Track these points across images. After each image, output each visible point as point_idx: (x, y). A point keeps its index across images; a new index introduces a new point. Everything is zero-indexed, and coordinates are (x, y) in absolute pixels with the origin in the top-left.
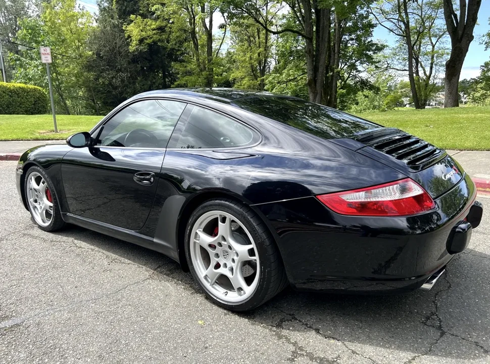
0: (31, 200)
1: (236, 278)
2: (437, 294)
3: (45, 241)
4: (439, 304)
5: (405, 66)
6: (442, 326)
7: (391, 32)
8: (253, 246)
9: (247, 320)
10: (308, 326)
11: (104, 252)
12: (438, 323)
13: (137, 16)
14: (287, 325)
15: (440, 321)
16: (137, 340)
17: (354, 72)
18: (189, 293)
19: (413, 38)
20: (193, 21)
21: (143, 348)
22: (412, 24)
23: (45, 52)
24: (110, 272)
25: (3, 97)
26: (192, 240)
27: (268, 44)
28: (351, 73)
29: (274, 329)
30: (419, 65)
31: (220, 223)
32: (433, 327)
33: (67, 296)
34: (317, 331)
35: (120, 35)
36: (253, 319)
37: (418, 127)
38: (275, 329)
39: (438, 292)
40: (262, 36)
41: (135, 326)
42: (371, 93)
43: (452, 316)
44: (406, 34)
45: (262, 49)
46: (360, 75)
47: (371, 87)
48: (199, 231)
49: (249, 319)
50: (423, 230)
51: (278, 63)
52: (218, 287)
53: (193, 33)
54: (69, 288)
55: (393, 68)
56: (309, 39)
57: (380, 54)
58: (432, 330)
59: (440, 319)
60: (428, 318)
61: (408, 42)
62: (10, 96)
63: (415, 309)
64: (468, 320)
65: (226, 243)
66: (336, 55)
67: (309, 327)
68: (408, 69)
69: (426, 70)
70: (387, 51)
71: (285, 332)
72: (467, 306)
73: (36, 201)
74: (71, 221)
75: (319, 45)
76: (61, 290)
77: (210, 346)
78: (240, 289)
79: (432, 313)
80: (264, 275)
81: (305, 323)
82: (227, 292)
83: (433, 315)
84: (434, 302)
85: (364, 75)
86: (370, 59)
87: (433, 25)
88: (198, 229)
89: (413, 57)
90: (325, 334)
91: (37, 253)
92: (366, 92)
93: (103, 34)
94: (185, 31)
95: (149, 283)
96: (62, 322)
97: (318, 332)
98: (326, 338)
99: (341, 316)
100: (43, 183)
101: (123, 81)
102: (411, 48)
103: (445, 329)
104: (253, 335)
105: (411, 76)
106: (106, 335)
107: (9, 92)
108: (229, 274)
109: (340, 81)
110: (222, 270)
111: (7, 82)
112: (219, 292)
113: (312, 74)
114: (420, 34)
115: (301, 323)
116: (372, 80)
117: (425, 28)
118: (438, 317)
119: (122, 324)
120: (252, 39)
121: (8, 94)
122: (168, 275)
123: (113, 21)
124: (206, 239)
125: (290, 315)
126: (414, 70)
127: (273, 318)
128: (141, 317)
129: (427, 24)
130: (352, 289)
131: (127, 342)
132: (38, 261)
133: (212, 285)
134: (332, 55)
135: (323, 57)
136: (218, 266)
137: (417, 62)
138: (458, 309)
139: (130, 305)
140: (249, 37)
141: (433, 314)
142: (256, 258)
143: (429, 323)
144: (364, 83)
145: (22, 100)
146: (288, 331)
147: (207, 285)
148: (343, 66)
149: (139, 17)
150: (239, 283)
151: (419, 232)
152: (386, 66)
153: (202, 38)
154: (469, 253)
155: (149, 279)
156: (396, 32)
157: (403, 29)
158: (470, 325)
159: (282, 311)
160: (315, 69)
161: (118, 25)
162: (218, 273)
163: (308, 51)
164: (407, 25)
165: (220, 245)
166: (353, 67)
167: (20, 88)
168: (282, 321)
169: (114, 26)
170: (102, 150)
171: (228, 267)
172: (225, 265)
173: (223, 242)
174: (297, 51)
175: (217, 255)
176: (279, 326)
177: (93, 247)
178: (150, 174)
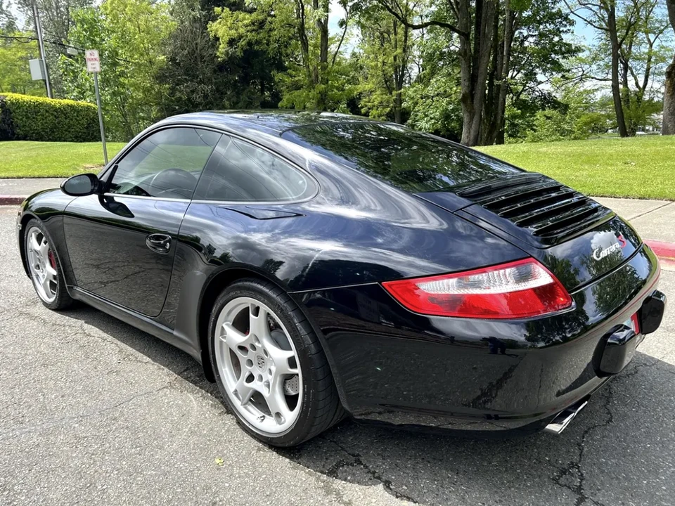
0: (32, 265)
1: (273, 396)
2: (586, 432)
3: (45, 323)
4: (586, 449)
5: (607, 74)
6: (584, 487)
7: (589, 25)
8: (293, 353)
9: (288, 460)
10: (376, 475)
11: (119, 343)
12: (577, 482)
13: (223, 9)
14: (346, 471)
15: (582, 478)
16: (119, 486)
17: (531, 84)
18: (216, 412)
19: (620, 33)
20: (301, 11)
21: (124, 498)
22: (619, 14)
23: (92, 57)
24: (117, 375)
25: (46, 118)
26: (218, 337)
27: (409, 43)
28: (527, 85)
29: (324, 477)
30: (629, 71)
31: (251, 316)
32: (570, 488)
33: (46, 410)
34: (387, 485)
35: (203, 33)
36: (297, 459)
37: (612, 165)
38: (325, 479)
39: (589, 429)
40: (400, 31)
41: (124, 463)
42: (554, 113)
43: (603, 472)
44: (611, 26)
45: (399, 51)
46: (541, 87)
47: (555, 104)
48: (227, 325)
49: (291, 459)
50: (548, 342)
51: (423, 71)
52: (252, 408)
53: (302, 29)
54: (53, 396)
55: (590, 77)
56: (464, 36)
57: (572, 58)
58: (566, 491)
59: (582, 475)
60: (563, 472)
61: (614, 38)
62: (55, 116)
63: (546, 455)
64: (627, 479)
65: (260, 346)
66: (505, 58)
67: (376, 478)
68: (610, 76)
69: (638, 79)
71: (338, 484)
72: (630, 455)
73: (38, 267)
74: (78, 297)
75: (479, 44)
76: (41, 400)
77: (220, 501)
78: (278, 415)
79: (572, 463)
80: (308, 398)
81: (372, 470)
82: (264, 416)
83: (573, 467)
84: (579, 445)
85: (546, 88)
86: (557, 67)
87: (651, 15)
88: (223, 323)
89: (619, 57)
90: (398, 490)
91: (28, 342)
92: (548, 112)
93: (179, 31)
94: (290, 25)
95: (166, 395)
96: (27, 450)
97: (388, 487)
98: (397, 497)
99: (429, 462)
100: (45, 243)
101: (206, 96)
102: (617, 46)
103: (587, 493)
104: (288, 486)
105: (615, 88)
106: (80, 474)
107: (54, 111)
108: (265, 393)
109: (511, 95)
110: (256, 385)
111: (52, 98)
112: (252, 415)
113: (468, 86)
114: (631, 27)
115: (367, 470)
116: (559, 96)
117: (639, 18)
118: (579, 471)
119: (107, 458)
120: (386, 35)
121: (52, 114)
122: (195, 383)
123: (193, 13)
124: (235, 337)
125: (353, 455)
126: (620, 79)
127: (327, 459)
128: (136, 447)
129: (643, 13)
130: (445, 427)
131: (104, 487)
132: (26, 354)
133: (244, 405)
134: (499, 59)
135: (485, 61)
136: (250, 378)
137: (626, 68)
138: (614, 458)
139: (127, 427)
140: (382, 34)
141: (572, 465)
142: (298, 371)
143: (563, 480)
144: (545, 98)
145: (71, 122)
146: (343, 482)
147: (237, 403)
148: (515, 73)
149: (227, 9)
150: (276, 405)
151: (542, 344)
152: (580, 74)
153: (313, 36)
155: (167, 387)
156: (596, 24)
157: (606, 19)
158: (627, 489)
159: (343, 449)
160: (473, 79)
161: (201, 19)
162: (250, 389)
163: (463, 53)
164: (612, 15)
165: (254, 347)
166: (530, 76)
167: (68, 105)
168: (338, 465)
169: (195, 20)
170: (117, 199)
171: (264, 380)
172: (261, 378)
173: (257, 344)
174: (450, 53)
175: (250, 363)
176: (332, 473)
177: (105, 335)
178: (166, 238)
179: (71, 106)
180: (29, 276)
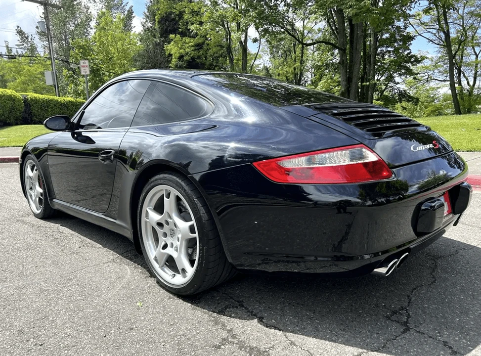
0: (28, 188)
1: (179, 256)
2: (415, 289)
3: (33, 226)
4: (413, 299)
5: (447, 77)
6: (409, 322)
7: (431, 42)
8: (193, 222)
9: (190, 304)
10: (253, 313)
11: (82, 237)
12: (405, 319)
13: (176, 35)
14: (231, 311)
15: (409, 316)
16: (65, 318)
17: (391, 84)
18: (143, 276)
19: (454, 48)
20: (229, 37)
21: (67, 325)
22: (453, 35)
23: (84, 65)
24: (77, 254)
25: (54, 110)
26: (143, 219)
27: (304, 58)
28: (389, 85)
29: (215, 314)
30: (462, 75)
31: (165, 198)
32: (398, 322)
33: (23, 274)
34: (261, 320)
35: (161, 52)
36: (197, 304)
37: (447, 131)
38: (216, 315)
39: (418, 287)
40: (298, 51)
41: (71, 305)
42: (409, 105)
43: (425, 313)
44: (447, 43)
45: (298, 64)
46: (398, 86)
47: (410, 99)
48: (149, 209)
49: (192, 303)
50: (374, 202)
51: (314, 76)
52: (167, 269)
53: (229, 49)
54: (30, 267)
55: (433, 79)
56: (343, 51)
57: (419, 65)
58: (395, 325)
59: (409, 314)
60: (394, 313)
61: (449, 51)
62: (60, 109)
63: (383, 302)
64: (444, 317)
65: (171, 221)
66: (372, 66)
67: (251, 315)
68: (448, 78)
69: (469, 80)
70: (427, 63)
71: (224, 319)
72: (447, 303)
73: (31, 189)
74: (56, 207)
75: (353, 56)
76: (21, 269)
78: (184, 270)
79: (402, 307)
80: (203, 254)
81: (251, 310)
82: (175, 275)
83: (403, 309)
84: (408, 296)
85: (403, 87)
86: (409, 72)
87: (476, 35)
88: (147, 207)
89: (454, 66)
90: (268, 323)
91: (19, 236)
92: (404, 104)
93: (145, 52)
94: (222, 47)
95: (109, 266)
96: (5, 297)
97: (262, 321)
98: (267, 327)
99: (294, 306)
100: (36, 170)
102: (452, 57)
103: (411, 325)
104: (188, 320)
105: (452, 87)
106: (38, 311)
107: (60, 105)
108: (175, 255)
109: (378, 92)
110: (169, 251)
111: (59, 96)
112: (167, 275)
113: (346, 85)
114: (461, 43)
115: (247, 311)
116: (412, 93)
117: (467, 37)
118: (407, 312)
119: (59, 302)
120: (288, 53)
121: (58, 107)
123: (155, 40)
124: (155, 217)
125: (238, 302)
126: (456, 80)
127: (218, 304)
128: (82, 296)
129: (470, 33)
131: (54, 319)
132: (16, 243)
133: (162, 267)
134: (367, 66)
135: (357, 68)
136: (165, 247)
137: (460, 72)
138: (435, 304)
139: (78, 285)
140: (285, 52)
141: (402, 308)
142: (196, 235)
143: (394, 318)
144: (402, 94)
146: (229, 318)
147: (156, 266)
148: (380, 77)
149: (178, 36)
150: (182, 263)
151: (369, 203)
152: (426, 77)
153: (237, 55)
154: (470, 249)
155: (110, 262)
156: (436, 42)
157: (443, 39)
158: (443, 323)
159: (231, 298)
160: (349, 80)
161: (160, 43)
162: (165, 253)
163: (342, 62)
164: (447, 34)
165: (167, 223)
166: (390, 78)
167: (70, 101)
168: (226, 308)
169: (157, 44)
171: (174, 246)
172: (172, 245)
173: (169, 220)
174: (333, 64)
175: (165, 235)
176: (221, 312)
177: (73, 232)
178: (111, 152)
179: (72, 102)
180: (25, 197)
